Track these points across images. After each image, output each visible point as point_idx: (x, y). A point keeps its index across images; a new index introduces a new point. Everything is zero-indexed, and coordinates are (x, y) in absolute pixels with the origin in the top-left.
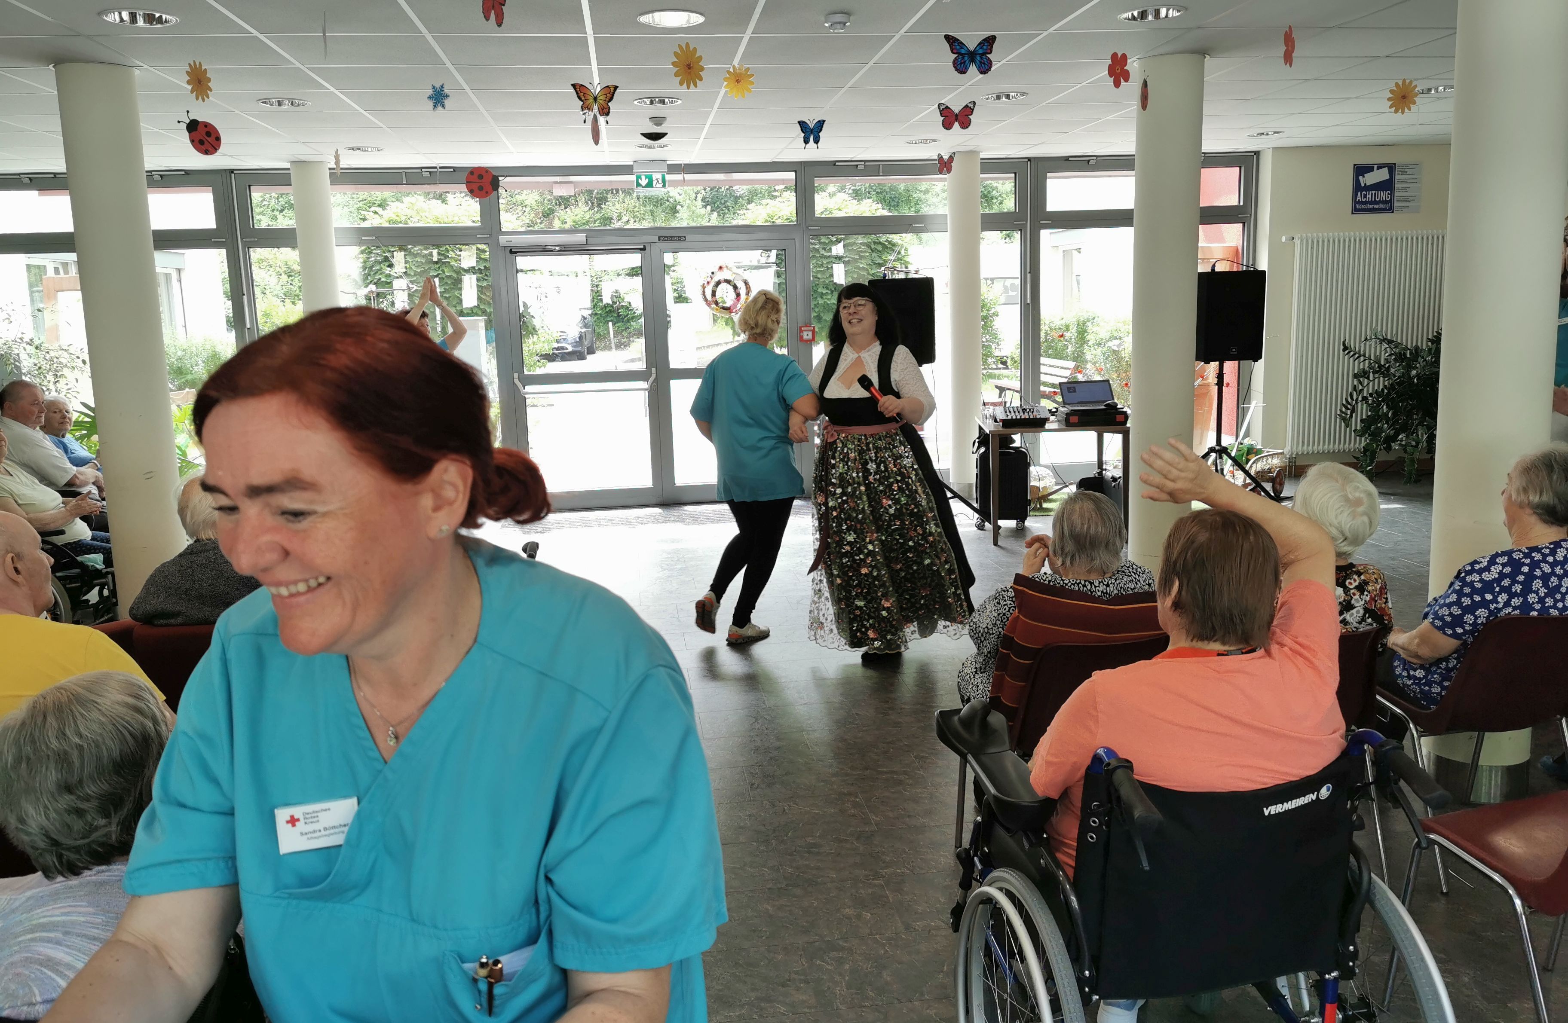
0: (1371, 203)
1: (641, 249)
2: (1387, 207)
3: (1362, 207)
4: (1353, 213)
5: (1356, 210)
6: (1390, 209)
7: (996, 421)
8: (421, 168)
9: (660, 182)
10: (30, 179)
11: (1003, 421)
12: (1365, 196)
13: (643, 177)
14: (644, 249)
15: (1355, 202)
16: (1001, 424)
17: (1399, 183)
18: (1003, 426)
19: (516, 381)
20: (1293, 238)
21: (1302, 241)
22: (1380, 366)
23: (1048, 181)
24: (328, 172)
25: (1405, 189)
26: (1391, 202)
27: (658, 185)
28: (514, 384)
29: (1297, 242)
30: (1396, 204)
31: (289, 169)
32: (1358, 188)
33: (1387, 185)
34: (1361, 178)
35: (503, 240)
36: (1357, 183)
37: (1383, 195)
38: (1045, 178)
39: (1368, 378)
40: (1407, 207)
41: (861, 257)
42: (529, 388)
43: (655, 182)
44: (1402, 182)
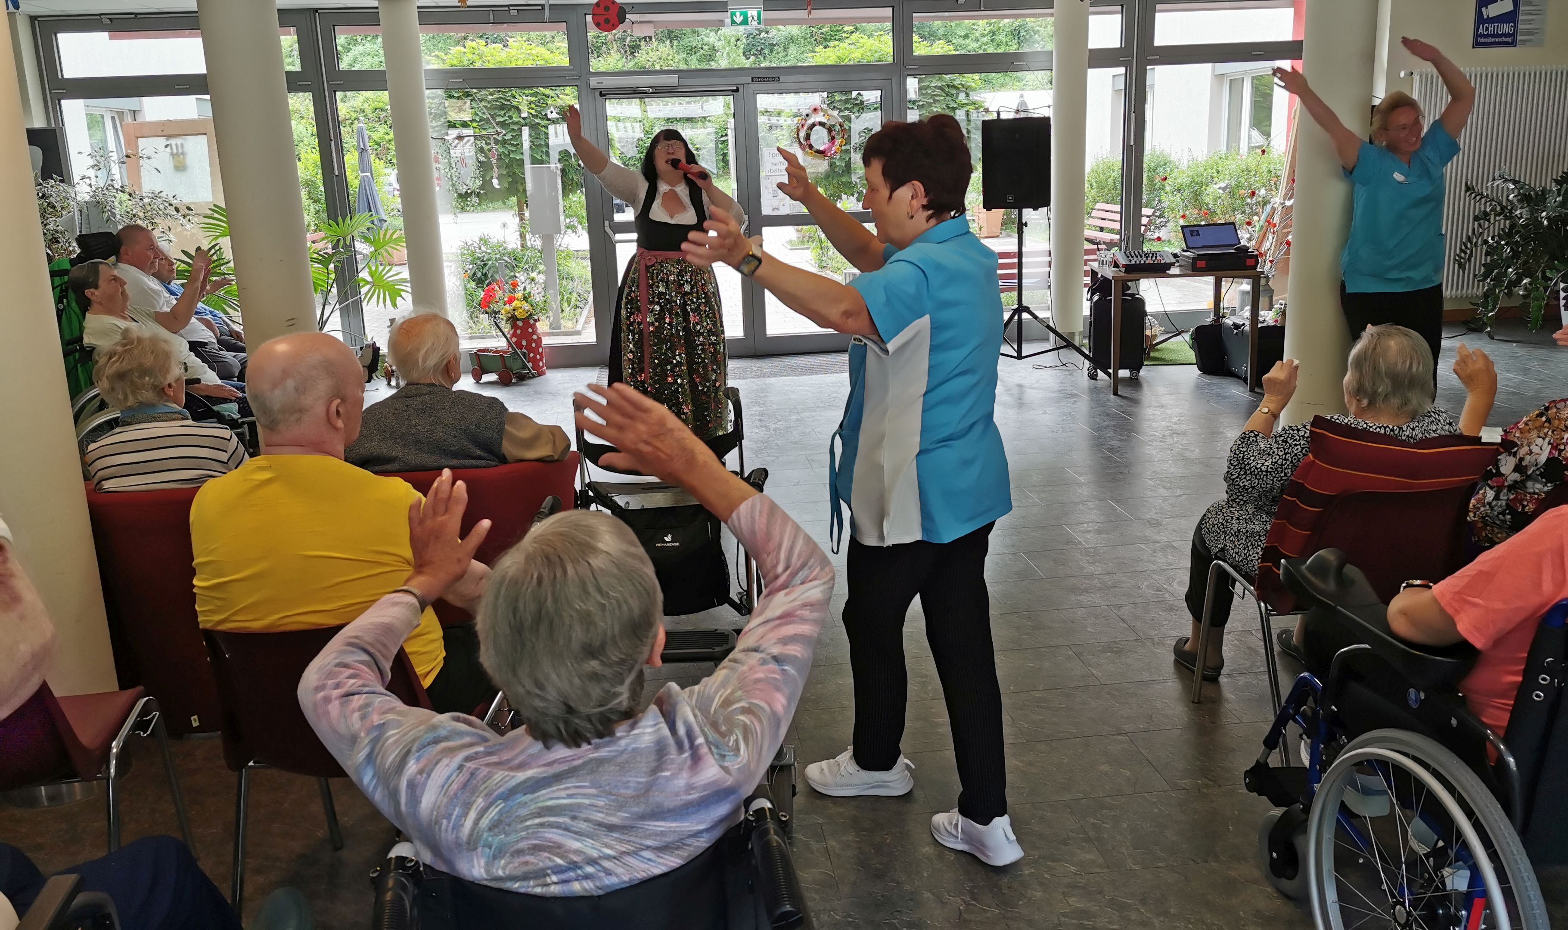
0: (1493, 36)
1: (733, 91)
2: (1510, 40)
3: (1483, 40)
4: (1473, 47)
5: (1477, 44)
6: (1512, 43)
7: (1116, 265)
8: (508, 6)
9: (756, 19)
10: (110, 19)
11: (1124, 266)
12: (1487, 29)
13: (738, 14)
14: (737, 90)
15: (1477, 35)
16: (1123, 270)
17: (1523, 14)
18: (1125, 272)
19: (607, 229)
20: (1412, 74)
21: (1421, 76)
22: (1503, 208)
23: (1157, 15)
24: (417, 10)
25: (1529, 22)
26: (1513, 35)
27: (753, 23)
28: (605, 232)
29: (1416, 78)
30: (1519, 38)
31: (377, 8)
32: (1480, 20)
33: (1510, 17)
34: (1484, 9)
35: (594, 82)
36: (1479, 14)
37: (1506, 28)
38: (1155, 11)
39: (1489, 221)
40: (1530, 40)
41: (935, 101)
42: (619, 237)
43: (750, 19)
44: (1526, 14)
